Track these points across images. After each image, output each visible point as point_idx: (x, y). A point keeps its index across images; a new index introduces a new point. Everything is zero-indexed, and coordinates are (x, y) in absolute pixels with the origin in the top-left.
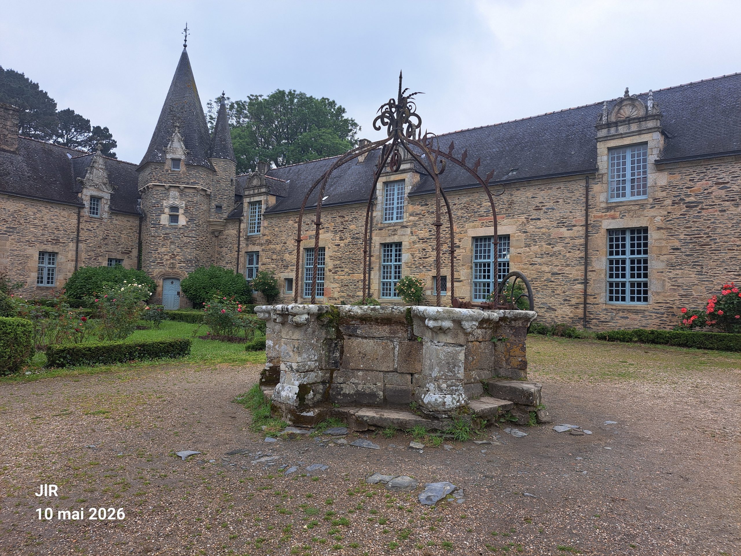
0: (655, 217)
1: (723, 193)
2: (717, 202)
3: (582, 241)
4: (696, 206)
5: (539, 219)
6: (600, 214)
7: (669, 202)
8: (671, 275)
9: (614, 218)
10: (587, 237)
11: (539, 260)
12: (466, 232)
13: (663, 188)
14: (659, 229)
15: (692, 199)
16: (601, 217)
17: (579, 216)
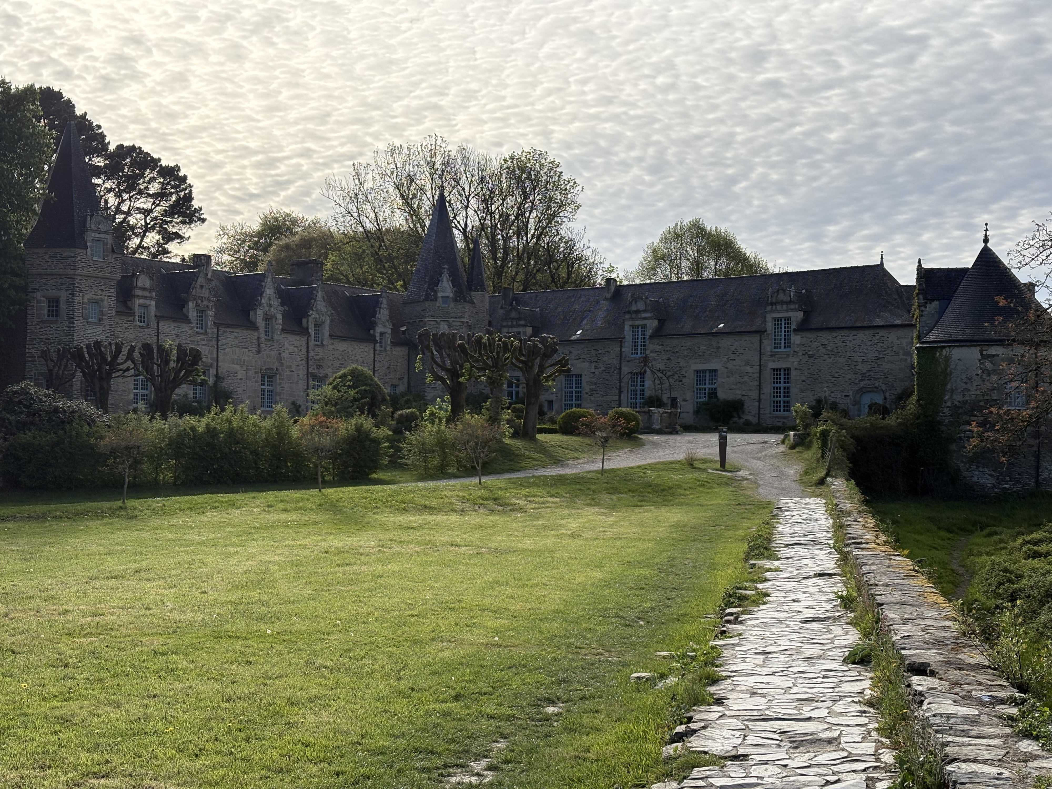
0: (794, 362)
1: (824, 350)
2: (822, 355)
3: (758, 375)
4: (812, 357)
5: (735, 360)
9: (774, 361)
10: (760, 372)
11: (734, 387)
12: (690, 367)
14: (796, 369)
15: (811, 353)
16: (768, 360)
17: (756, 359)
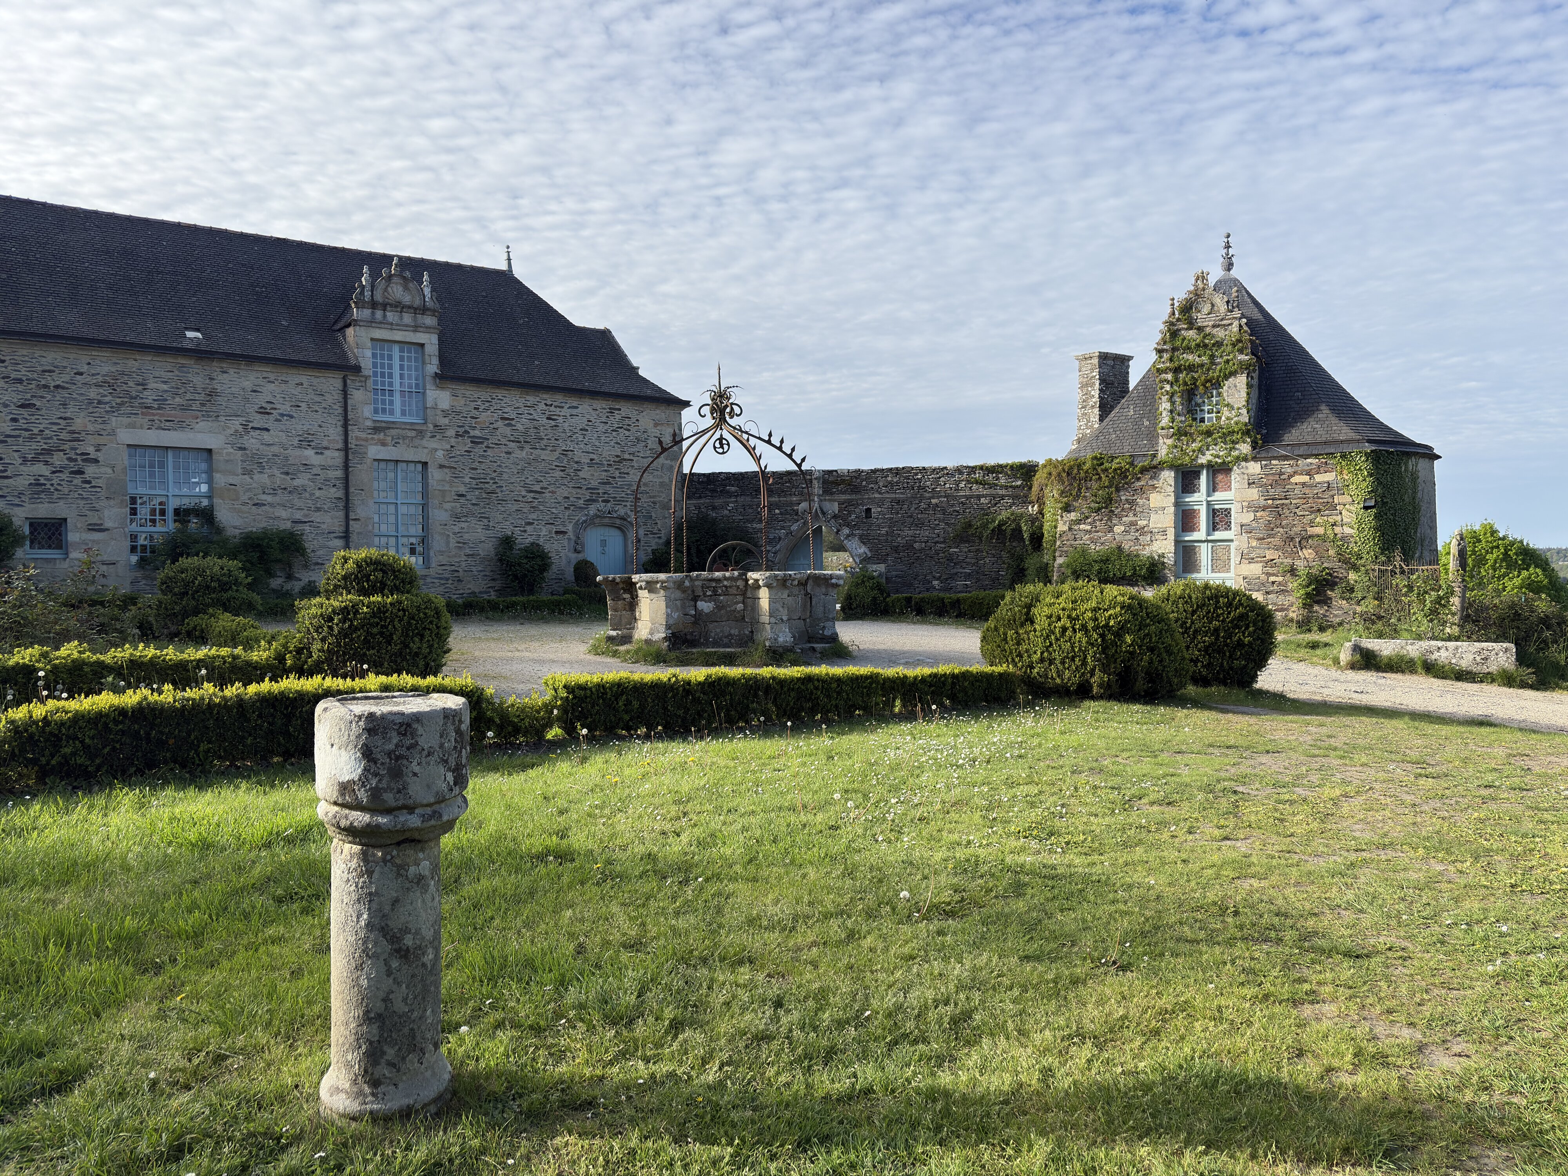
0: (436, 450)
1: (508, 431)
2: (504, 441)
3: (339, 473)
4: (482, 443)
5: (267, 430)
6: (363, 435)
7: (451, 432)
8: (456, 529)
9: (384, 444)
10: (346, 467)
11: (269, 499)
12: (113, 433)
13: (445, 413)
14: (441, 466)
15: (477, 433)
16: (366, 440)
17: (334, 433)
